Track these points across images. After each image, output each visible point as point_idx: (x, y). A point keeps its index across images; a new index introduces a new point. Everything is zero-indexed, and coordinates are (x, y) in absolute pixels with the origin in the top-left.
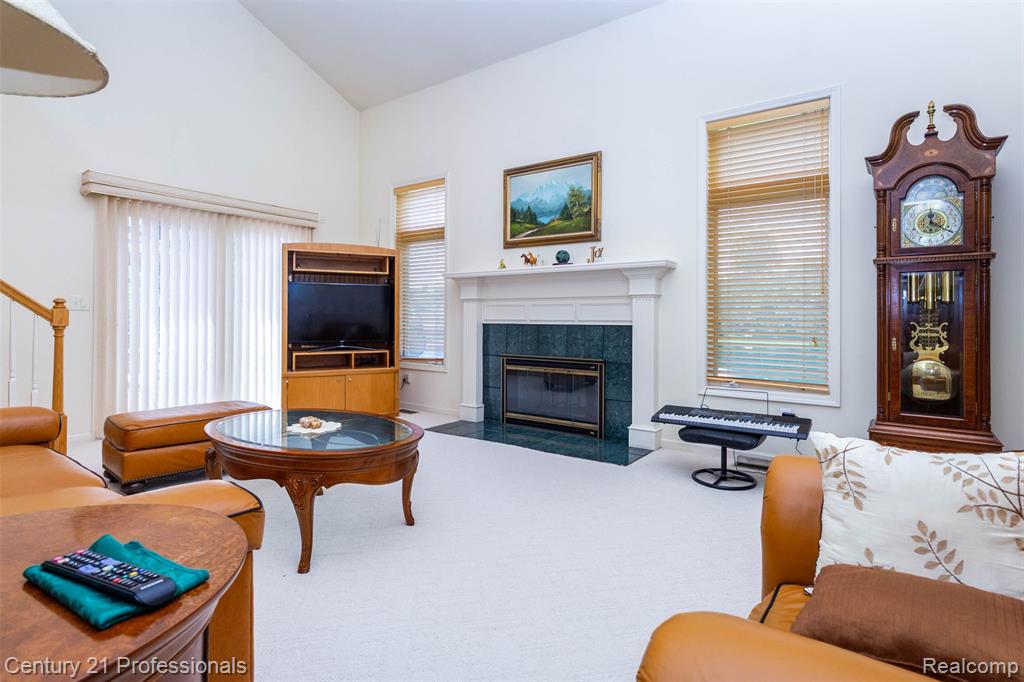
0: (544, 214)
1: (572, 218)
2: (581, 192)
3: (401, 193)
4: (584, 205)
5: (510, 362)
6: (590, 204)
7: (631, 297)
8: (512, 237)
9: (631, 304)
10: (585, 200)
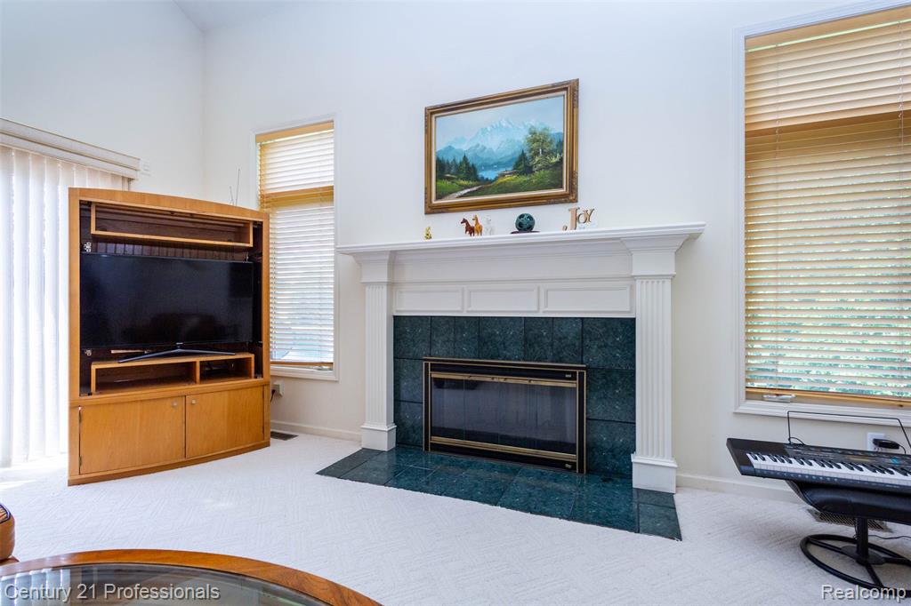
0: (488, 167)
1: (533, 172)
2: (546, 136)
3: (265, 140)
4: (551, 153)
5: (436, 368)
6: (561, 152)
7: (633, 278)
8: (438, 197)
9: (632, 288)
10: (554, 146)
